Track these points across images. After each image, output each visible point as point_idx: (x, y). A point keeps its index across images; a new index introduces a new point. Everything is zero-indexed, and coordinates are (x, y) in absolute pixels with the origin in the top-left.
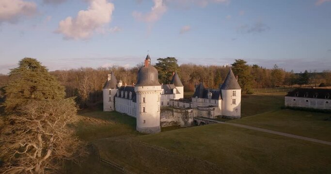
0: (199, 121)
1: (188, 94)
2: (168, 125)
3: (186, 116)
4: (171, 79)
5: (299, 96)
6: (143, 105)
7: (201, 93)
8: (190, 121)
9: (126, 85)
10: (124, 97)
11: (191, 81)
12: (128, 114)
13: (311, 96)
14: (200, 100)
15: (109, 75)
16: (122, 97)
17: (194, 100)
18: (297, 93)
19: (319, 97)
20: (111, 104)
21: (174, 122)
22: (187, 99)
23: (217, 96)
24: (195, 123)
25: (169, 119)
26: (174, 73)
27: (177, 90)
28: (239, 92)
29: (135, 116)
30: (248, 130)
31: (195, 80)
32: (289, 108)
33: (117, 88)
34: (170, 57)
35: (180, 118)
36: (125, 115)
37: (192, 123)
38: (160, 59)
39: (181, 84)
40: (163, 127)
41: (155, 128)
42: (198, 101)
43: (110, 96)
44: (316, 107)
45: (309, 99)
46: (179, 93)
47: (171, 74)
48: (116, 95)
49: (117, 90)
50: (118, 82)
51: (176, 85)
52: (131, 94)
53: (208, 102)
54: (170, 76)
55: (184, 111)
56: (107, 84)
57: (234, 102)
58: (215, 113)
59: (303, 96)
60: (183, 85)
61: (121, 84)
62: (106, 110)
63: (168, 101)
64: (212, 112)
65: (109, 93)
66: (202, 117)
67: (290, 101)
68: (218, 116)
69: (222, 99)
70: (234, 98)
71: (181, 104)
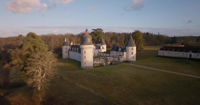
0: (113, 63)
1: (109, 49)
2: (97, 65)
3: (106, 61)
4: (99, 40)
5: (165, 50)
6: (84, 55)
7: (115, 48)
8: (109, 63)
9: (75, 44)
10: (74, 51)
11: (111, 42)
12: (76, 60)
13: (171, 50)
14: (115, 52)
15: (65, 39)
16: (73, 50)
17: (111, 52)
18: (165, 48)
19: (174, 51)
20: (67, 54)
21: (100, 63)
22: (108, 52)
23: (123, 50)
24: (111, 64)
25: (98, 62)
26: (101, 38)
27: (103, 47)
28: (135, 48)
29: (80, 61)
30: (136, 67)
31: (113, 41)
32: (160, 56)
33: (70, 46)
34: (99, 28)
35: (104, 62)
36: (75, 60)
37: (110, 64)
38: (93, 30)
39: (105, 43)
40: (95, 66)
41: (91, 66)
42: (114, 53)
43: (66, 50)
44: (173, 56)
45: (170, 52)
46: (104, 48)
47: (99, 38)
48: (69, 50)
49: (70, 47)
50: (71, 43)
51: (102, 44)
52: (78, 49)
53: (119, 53)
54: (99, 39)
55: (105, 58)
56: (64, 44)
57: (132, 53)
58: (122, 59)
59: (167, 50)
60: (106, 44)
61: (72, 44)
62: (64, 58)
63: (98, 53)
64: (120, 58)
65: (65, 49)
66: (115, 61)
67: (161, 53)
68: (124, 61)
69: (126, 52)
70: (132, 51)
71: (105, 55)
